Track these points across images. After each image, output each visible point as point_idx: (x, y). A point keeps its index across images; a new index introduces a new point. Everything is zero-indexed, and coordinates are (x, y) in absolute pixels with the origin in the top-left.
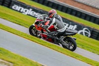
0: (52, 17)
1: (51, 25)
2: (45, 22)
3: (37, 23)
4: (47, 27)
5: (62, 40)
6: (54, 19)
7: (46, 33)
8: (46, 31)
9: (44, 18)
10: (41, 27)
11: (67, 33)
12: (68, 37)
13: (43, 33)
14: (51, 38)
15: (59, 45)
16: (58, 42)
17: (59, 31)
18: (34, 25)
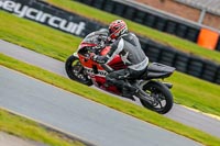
0: (117, 38)
1: (115, 54)
2: (102, 49)
3: (83, 51)
4: (106, 60)
5: (141, 88)
6: (122, 42)
7: (102, 74)
8: (104, 68)
9: (100, 40)
10: (92, 59)
11: (150, 74)
12: (154, 83)
13: (97, 72)
14: (115, 84)
15: (133, 99)
16: (130, 93)
17: (133, 67)
18: (76, 54)
